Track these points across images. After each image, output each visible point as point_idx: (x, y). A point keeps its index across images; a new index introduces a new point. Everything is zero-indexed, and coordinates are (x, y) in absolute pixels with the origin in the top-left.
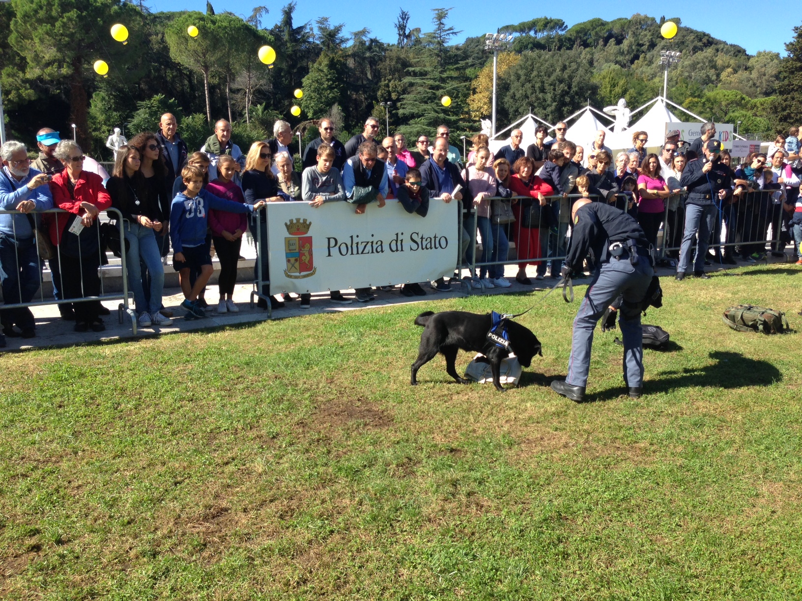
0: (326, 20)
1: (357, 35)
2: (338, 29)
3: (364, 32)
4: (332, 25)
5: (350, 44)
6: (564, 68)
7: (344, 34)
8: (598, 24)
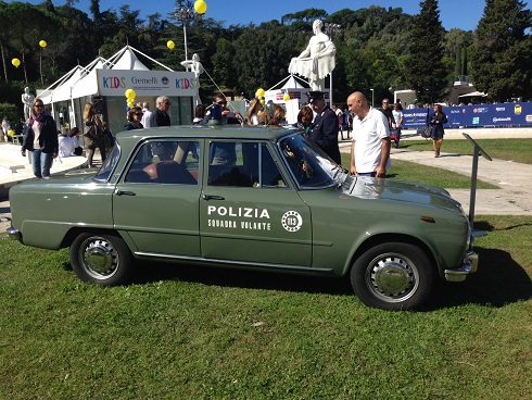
0: (127, 7)
1: (151, 17)
2: (136, 13)
3: (156, 16)
4: (131, 10)
5: (146, 24)
6: (274, 38)
7: (140, 17)
8: (347, 12)
